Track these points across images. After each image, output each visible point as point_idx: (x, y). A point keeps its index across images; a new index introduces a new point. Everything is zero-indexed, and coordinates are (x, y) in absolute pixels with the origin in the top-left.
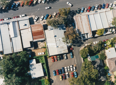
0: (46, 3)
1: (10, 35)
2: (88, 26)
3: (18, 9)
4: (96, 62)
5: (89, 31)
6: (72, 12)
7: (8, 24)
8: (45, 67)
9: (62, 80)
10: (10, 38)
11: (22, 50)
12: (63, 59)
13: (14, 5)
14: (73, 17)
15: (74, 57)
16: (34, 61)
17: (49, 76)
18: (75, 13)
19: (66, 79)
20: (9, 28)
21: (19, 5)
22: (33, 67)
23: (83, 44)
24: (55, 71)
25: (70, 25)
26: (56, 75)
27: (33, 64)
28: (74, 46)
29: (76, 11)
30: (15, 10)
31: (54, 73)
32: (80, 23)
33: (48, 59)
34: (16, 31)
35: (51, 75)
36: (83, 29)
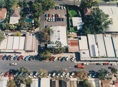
1: (98, 47)
2: (27, 40)
3: (90, 71)
4: (29, 17)
5: (28, 37)
6: (38, 59)
10: (97, 45)
11: (88, 35)
13: (94, 75)
14: (38, 55)
15: (45, 26)
16: (78, 28)
18: (35, 57)
19: (55, 15)
20: (99, 53)
22: (80, 24)
23: (35, 33)
25: (42, 48)
26: (62, 18)
27: (80, 26)
29: (33, 59)
30: (93, 71)
32: (34, 44)
34: (92, 50)
36: (33, 39)
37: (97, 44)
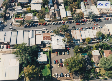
0: (54, 25)
2: (80, 36)
3: (37, 27)
7: (29, 31)
8: (49, 57)
9: (60, 67)
11: (35, 45)
12: (62, 54)
13: (34, 24)
15: (70, 54)
16: (42, 53)
17: (51, 64)
19: (62, 66)
21: (37, 25)
22: (40, 56)
24: (55, 61)
26: (56, 63)
28: (70, 48)
31: (54, 61)
33: (51, 54)
34: (33, 35)
35: (52, 63)
37: (29, 39)
